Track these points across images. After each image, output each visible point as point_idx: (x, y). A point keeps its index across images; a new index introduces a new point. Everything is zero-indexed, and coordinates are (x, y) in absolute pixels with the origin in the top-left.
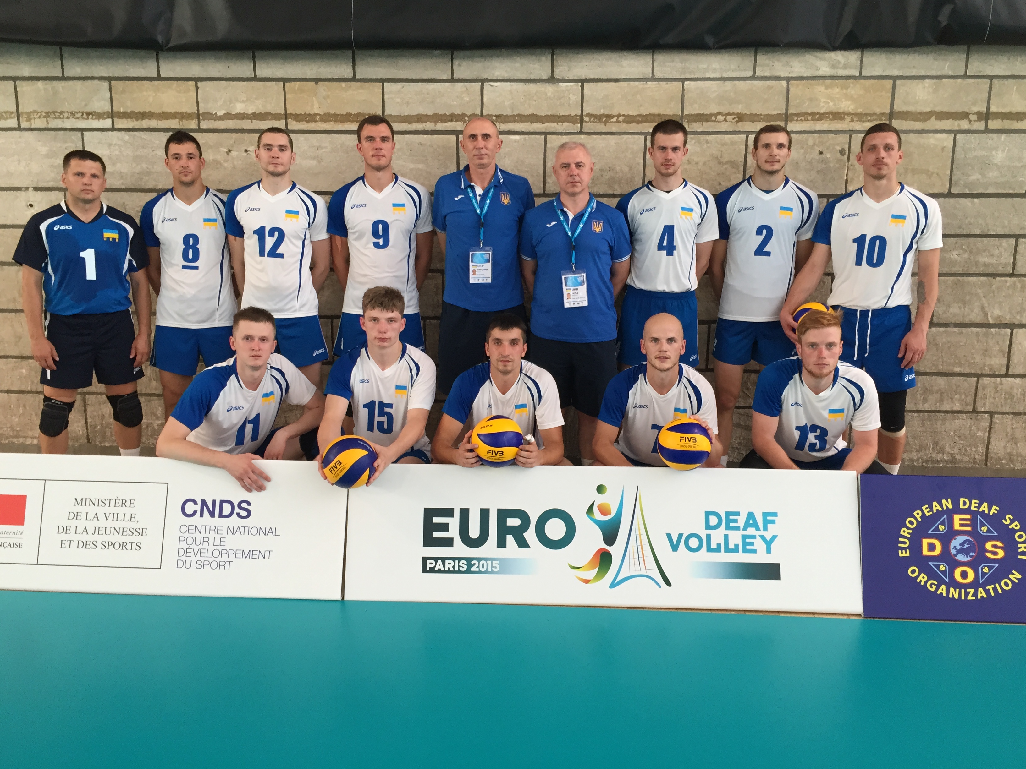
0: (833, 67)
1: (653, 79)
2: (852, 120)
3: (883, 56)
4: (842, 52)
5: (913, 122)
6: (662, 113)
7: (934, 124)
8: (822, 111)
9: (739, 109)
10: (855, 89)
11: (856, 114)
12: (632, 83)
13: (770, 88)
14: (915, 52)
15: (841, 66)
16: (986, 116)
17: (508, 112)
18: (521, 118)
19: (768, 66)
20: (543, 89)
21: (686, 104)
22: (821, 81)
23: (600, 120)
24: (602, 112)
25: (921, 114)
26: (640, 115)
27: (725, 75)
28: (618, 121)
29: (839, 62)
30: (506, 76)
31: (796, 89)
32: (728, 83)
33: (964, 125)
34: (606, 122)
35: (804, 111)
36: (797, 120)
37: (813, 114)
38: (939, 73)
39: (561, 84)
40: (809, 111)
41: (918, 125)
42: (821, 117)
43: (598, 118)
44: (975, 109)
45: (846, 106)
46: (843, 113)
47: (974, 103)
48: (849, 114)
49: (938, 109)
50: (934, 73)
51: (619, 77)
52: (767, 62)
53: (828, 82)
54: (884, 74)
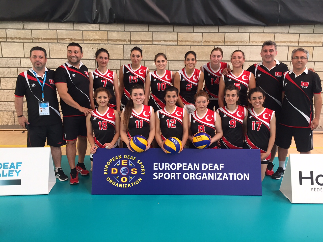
0: (93, 28)
1: (49, 29)
2: (99, 41)
3: (104, 25)
4: (95, 24)
5: (113, 42)
6: (52, 38)
7: (118, 42)
8: (91, 39)
9: (71, 37)
10: (99, 33)
11: (100, 40)
12: (44, 30)
13: (78, 32)
14: (112, 25)
15: (95, 28)
16: (130, 41)
17: (13, 37)
18: (17, 38)
19: (77, 27)
20: (21, 31)
21: (58, 36)
22: (90, 31)
23: (37, 39)
24: (37, 37)
25: (115, 40)
26: (47, 38)
27: (67, 29)
28: (41, 40)
29: (94, 27)
30: (12, 28)
31: (85, 33)
32: (68, 31)
33: (125, 43)
34: (38, 40)
35: (87, 38)
36: (86, 41)
37: (89, 39)
38: (118, 30)
39: (26, 30)
40: (88, 38)
41: (115, 43)
42: (91, 40)
43: (36, 39)
44: (128, 39)
45: (97, 37)
46: (96, 39)
47: (127, 37)
48: (98, 39)
49: (119, 39)
50: (117, 30)
51: (41, 29)
52: (77, 26)
53: (92, 31)
54: (105, 30)
